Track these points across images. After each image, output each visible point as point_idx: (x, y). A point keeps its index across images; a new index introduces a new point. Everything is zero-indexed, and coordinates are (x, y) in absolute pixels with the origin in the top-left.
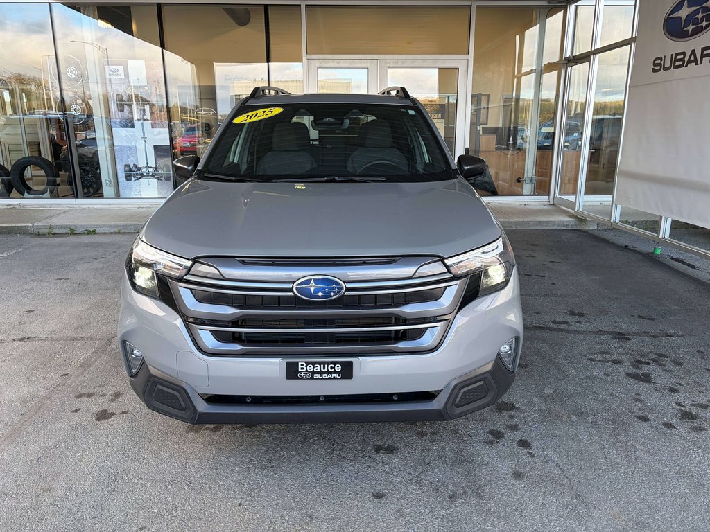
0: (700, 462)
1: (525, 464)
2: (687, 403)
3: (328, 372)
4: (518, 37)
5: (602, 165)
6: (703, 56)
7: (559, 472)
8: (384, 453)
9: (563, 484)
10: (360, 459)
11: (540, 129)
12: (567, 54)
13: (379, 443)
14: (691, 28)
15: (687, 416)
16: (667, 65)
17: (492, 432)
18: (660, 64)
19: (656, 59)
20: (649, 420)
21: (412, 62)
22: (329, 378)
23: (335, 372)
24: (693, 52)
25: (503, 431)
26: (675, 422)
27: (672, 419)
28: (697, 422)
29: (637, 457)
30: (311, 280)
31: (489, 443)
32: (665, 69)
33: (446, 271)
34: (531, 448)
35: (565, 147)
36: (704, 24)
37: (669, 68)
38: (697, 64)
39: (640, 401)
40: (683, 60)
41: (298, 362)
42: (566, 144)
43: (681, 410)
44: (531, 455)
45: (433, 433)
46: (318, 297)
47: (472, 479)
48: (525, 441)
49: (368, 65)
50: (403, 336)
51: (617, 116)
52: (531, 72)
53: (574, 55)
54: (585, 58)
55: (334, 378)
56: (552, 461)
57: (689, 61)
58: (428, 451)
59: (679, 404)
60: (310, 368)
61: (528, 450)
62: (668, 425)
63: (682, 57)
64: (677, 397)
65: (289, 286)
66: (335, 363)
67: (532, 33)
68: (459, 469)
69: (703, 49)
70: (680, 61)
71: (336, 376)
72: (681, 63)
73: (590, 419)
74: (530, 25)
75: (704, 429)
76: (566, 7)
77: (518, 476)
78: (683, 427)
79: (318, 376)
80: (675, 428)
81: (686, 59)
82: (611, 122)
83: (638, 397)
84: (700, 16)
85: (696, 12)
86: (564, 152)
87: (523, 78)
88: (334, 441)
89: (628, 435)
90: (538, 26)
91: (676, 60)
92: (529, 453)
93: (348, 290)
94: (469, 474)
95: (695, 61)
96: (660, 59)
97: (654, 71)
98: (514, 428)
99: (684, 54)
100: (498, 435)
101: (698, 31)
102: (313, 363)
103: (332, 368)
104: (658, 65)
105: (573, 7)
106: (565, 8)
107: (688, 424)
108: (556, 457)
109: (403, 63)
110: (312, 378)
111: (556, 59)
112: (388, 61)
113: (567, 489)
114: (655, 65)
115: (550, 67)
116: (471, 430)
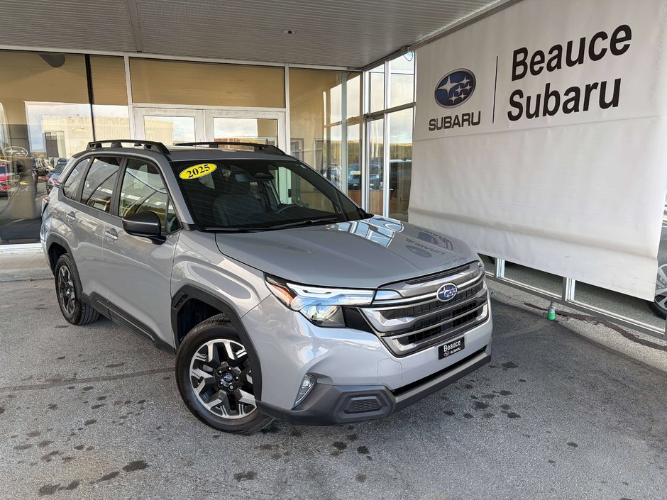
0: (492, 441)
1: (366, 467)
2: (479, 396)
4: (324, 93)
5: (399, 199)
6: (464, 120)
7: (392, 469)
8: (244, 480)
9: (396, 479)
10: (223, 490)
11: (349, 172)
12: (366, 111)
13: (240, 471)
14: (454, 98)
15: (481, 406)
16: (439, 125)
17: (336, 444)
18: (434, 125)
19: (431, 121)
20: (454, 413)
21: (236, 113)
24: (457, 117)
25: (345, 442)
26: (472, 412)
27: (470, 411)
28: (488, 410)
29: (448, 446)
30: (443, 287)
31: (335, 454)
32: (439, 129)
34: (368, 453)
35: (370, 187)
36: (463, 96)
37: (441, 128)
38: (460, 126)
39: (446, 399)
40: (450, 122)
41: (443, 346)
42: (371, 185)
43: (475, 402)
44: (370, 458)
45: (287, 454)
46: (446, 298)
47: (324, 488)
48: (364, 447)
49: (194, 114)
51: (407, 161)
52: (338, 124)
53: (372, 112)
54: (379, 115)
55: (457, 351)
56: (386, 461)
57: (455, 124)
58: (284, 470)
59: (473, 397)
61: (367, 455)
62: (468, 416)
63: (449, 120)
64: (472, 392)
66: (458, 340)
67: (336, 91)
68: (312, 482)
69: (463, 115)
70: (448, 123)
72: (448, 125)
73: (411, 420)
74: (335, 85)
75: (493, 415)
76: (362, 72)
77: (361, 478)
78: (478, 415)
80: (472, 417)
81: (452, 122)
82: (403, 165)
83: (444, 396)
84: (459, 90)
85: (456, 87)
86: (370, 191)
87: (332, 128)
88: (197, 477)
89: (440, 428)
90: (341, 85)
91: (446, 123)
92: (368, 457)
94: (321, 485)
95: (458, 124)
96: (434, 120)
97: (430, 129)
98: (353, 438)
99: (450, 117)
100: (341, 446)
101: (459, 101)
102: (450, 344)
104: (433, 126)
105: (367, 73)
106: (361, 74)
107: (481, 412)
108: (388, 457)
109: (227, 114)
110: (449, 355)
111: (357, 114)
112: (213, 111)
113: (400, 482)
114: (431, 125)
115: (353, 121)
116: (319, 445)
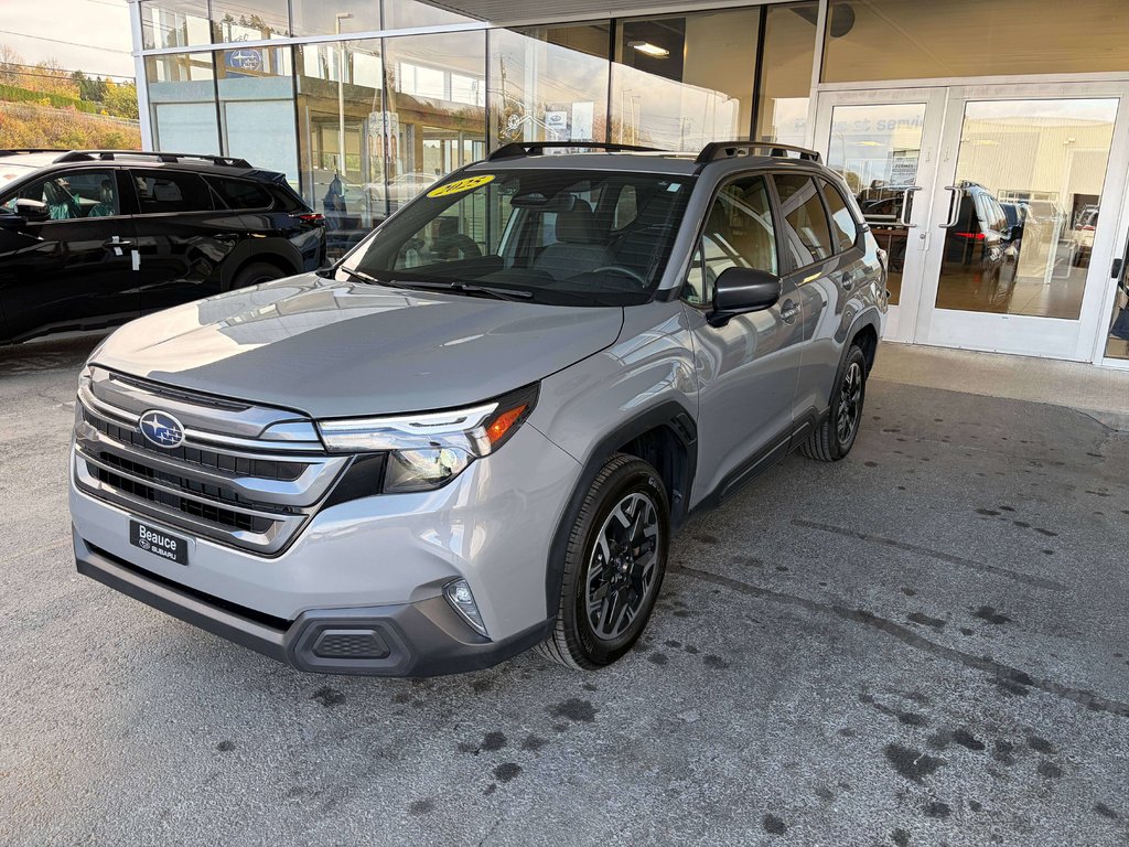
3: (164, 548)
22: (165, 557)
23: (169, 550)
30: (153, 414)
33: (317, 439)
41: (139, 524)
46: (159, 440)
50: (246, 523)
55: (169, 558)
60: (149, 535)
65: (135, 418)
66: (172, 538)
71: (170, 555)
79: (154, 549)
93: (189, 438)
102: (153, 531)
103: (168, 543)
110: (150, 550)
